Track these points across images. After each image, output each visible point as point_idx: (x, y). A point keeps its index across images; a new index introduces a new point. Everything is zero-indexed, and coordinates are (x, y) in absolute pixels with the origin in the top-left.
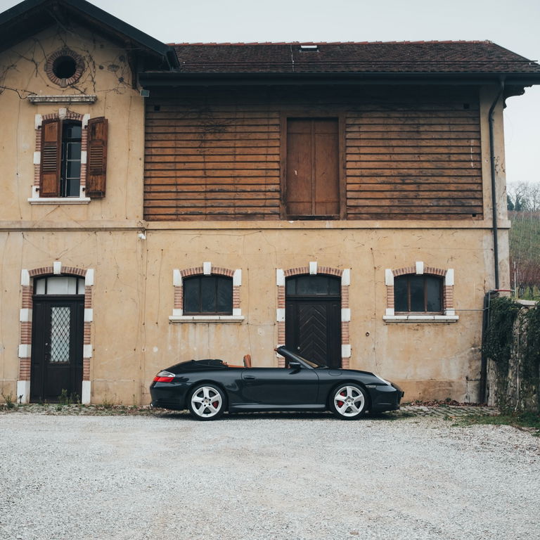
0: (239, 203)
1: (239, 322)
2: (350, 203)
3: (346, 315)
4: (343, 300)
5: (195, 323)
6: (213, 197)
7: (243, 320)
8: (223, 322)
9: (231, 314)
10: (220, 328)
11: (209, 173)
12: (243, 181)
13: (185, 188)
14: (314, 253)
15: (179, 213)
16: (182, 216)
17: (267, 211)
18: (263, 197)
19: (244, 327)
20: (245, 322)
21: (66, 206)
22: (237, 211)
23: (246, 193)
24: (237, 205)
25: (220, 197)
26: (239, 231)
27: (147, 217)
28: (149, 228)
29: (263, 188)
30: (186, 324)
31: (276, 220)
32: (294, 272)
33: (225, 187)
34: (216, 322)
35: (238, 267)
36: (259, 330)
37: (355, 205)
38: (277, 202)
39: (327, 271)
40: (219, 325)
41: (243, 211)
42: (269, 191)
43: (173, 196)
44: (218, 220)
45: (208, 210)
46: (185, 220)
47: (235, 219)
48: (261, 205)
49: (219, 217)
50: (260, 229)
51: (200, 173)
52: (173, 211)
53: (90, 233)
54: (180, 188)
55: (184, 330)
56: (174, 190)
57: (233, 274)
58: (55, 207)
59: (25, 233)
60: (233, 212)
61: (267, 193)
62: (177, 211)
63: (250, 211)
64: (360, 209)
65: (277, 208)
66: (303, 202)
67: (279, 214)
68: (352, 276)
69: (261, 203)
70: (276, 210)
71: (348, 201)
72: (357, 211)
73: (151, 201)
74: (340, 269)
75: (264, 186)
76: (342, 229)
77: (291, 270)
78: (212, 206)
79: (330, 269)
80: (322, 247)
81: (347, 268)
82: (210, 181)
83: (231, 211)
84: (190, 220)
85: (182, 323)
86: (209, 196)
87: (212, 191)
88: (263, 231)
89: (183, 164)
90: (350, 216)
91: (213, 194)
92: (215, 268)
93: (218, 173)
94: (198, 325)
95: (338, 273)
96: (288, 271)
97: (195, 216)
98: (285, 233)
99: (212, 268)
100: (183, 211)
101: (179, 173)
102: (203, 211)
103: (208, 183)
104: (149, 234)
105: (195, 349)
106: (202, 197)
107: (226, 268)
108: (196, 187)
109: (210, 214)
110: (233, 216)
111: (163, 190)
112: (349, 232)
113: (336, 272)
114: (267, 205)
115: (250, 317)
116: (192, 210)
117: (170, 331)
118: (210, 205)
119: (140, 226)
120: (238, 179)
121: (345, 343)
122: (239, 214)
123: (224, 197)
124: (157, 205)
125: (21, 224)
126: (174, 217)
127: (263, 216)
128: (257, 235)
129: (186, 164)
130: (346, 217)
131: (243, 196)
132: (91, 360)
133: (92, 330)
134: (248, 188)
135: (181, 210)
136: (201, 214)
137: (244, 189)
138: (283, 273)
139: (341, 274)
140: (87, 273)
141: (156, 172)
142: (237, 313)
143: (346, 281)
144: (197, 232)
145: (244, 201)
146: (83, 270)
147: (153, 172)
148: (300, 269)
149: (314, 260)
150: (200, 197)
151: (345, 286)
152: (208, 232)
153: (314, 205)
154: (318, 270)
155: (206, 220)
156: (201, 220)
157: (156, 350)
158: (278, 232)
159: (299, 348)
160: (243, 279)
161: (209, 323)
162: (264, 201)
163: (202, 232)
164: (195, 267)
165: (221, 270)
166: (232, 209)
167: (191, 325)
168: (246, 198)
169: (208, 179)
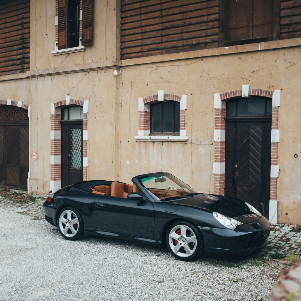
0: (186, 36)
1: (185, 142)
2: (284, 21)
3: (276, 136)
4: (273, 121)
5: (153, 142)
6: (167, 33)
7: (187, 140)
8: (173, 142)
9: (178, 135)
10: (171, 146)
11: (164, 13)
12: (190, 15)
13: (147, 29)
14: (247, 76)
15: (143, 50)
16: (145, 53)
17: (208, 40)
18: (205, 27)
19: (188, 146)
20: (189, 142)
21: (72, 54)
22: (185, 43)
23: (193, 26)
24: (185, 37)
25: (172, 33)
26: (186, 61)
27: (123, 56)
28: (122, 65)
29: (205, 19)
30: (147, 143)
31: (216, 47)
32: (229, 95)
33: (176, 23)
34: (168, 141)
35: (184, 93)
36: (200, 149)
37: (289, 22)
38: (216, 30)
39: (258, 93)
40: (170, 144)
41: (189, 42)
42: (210, 21)
43: (139, 36)
44: (170, 53)
45: (163, 46)
46: (147, 55)
47: (183, 51)
48: (204, 35)
49: (171, 50)
50: (202, 58)
51: (158, 14)
52: (139, 49)
53: (86, 73)
54: (145, 29)
55: (146, 148)
56: (140, 31)
57: (180, 100)
58: (66, 55)
59: (52, 77)
60: (181, 45)
61: (209, 24)
62: (142, 49)
63: (194, 42)
64: (294, 26)
65: (217, 36)
66: (242, 27)
67: (218, 42)
68: (283, 97)
69: (203, 33)
70: (216, 38)
71: (282, 20)
72: (291, 29)
73: (126, 43)
74: (271, 90)
75: (206, 17)
76: (274, 49)
77: (226, 93)
78: (166, 42)
79: (261, 90)
80: (255, 69)
81: (277, 89)
82: (165, 19)
83: (180, 43)
84: (151, 55)
85: (145, 142)
86: (164, 32)
87: (166, 28)
88: (204, 59)
89: (146, 9)
90: (284, 35)
91: (168, 30)
92: (167, 95)
93: (171, 11)
94: (155, 143)
95: (269, 94)
96: (223, 94)
97: (154, 52)
98: (223, 60)
99: (165, 95)
100: (146, 48)
101: (144, 17)
102: (160, 46)
103: (163, 21)
104: (123, 70)
105: (154, 163)
106: (159, 34)
107: (175, 95)
108: (155, 26)
109: (165, 48)
110: (182, 48)
111: (132, 33)
112: (281, 52)
113: (266, 93)
114: (208, 34)
115: (193, 137)
116: (152, 46)
117: (137, 147)
118: (164, 40)
119: (113, 64)
120: (186, 14)
121: (274, 164)
122: (186, 46)
123: (175, 32)
124: (129, 46)
125: (49, 70)
126: (140, 54)
127: (205, 45)
128: (199, 63)
129: (149, 8)
130: (280, 37)
131: (190, 28)
132: (88, 168)
133: (88, 147)
134: (193, 21)
135: (145, 47)
136: (158, 49)
137: (190, 22)
138: (220, 97)
139: (272, 95)
140: (84, 103)
141: (129, 18)
142: (183, 134)
143: (276, 101)
144: (155, 65)
145: (191, 33)
146: (82, 102)
147: (126, 19)
148: (233, 92)
149: (247, 83)
150: (157, 35)
151: (275, 107)
152: (162, 65)
153: (251, 28)
154: (249, 92)
155: (162, 54)
156: (158, 54)
157: (128, 162)
158: (216, 59)
159: (236, 166)
160: (188, 104)
161: (163, 141)
162: (206, 31)
163: (159, 65)
164: (152, 95)
165: (172, 96)
166: (181, 42)
167: (151, 144)
168: (191, 30)
169: (164, 18)
